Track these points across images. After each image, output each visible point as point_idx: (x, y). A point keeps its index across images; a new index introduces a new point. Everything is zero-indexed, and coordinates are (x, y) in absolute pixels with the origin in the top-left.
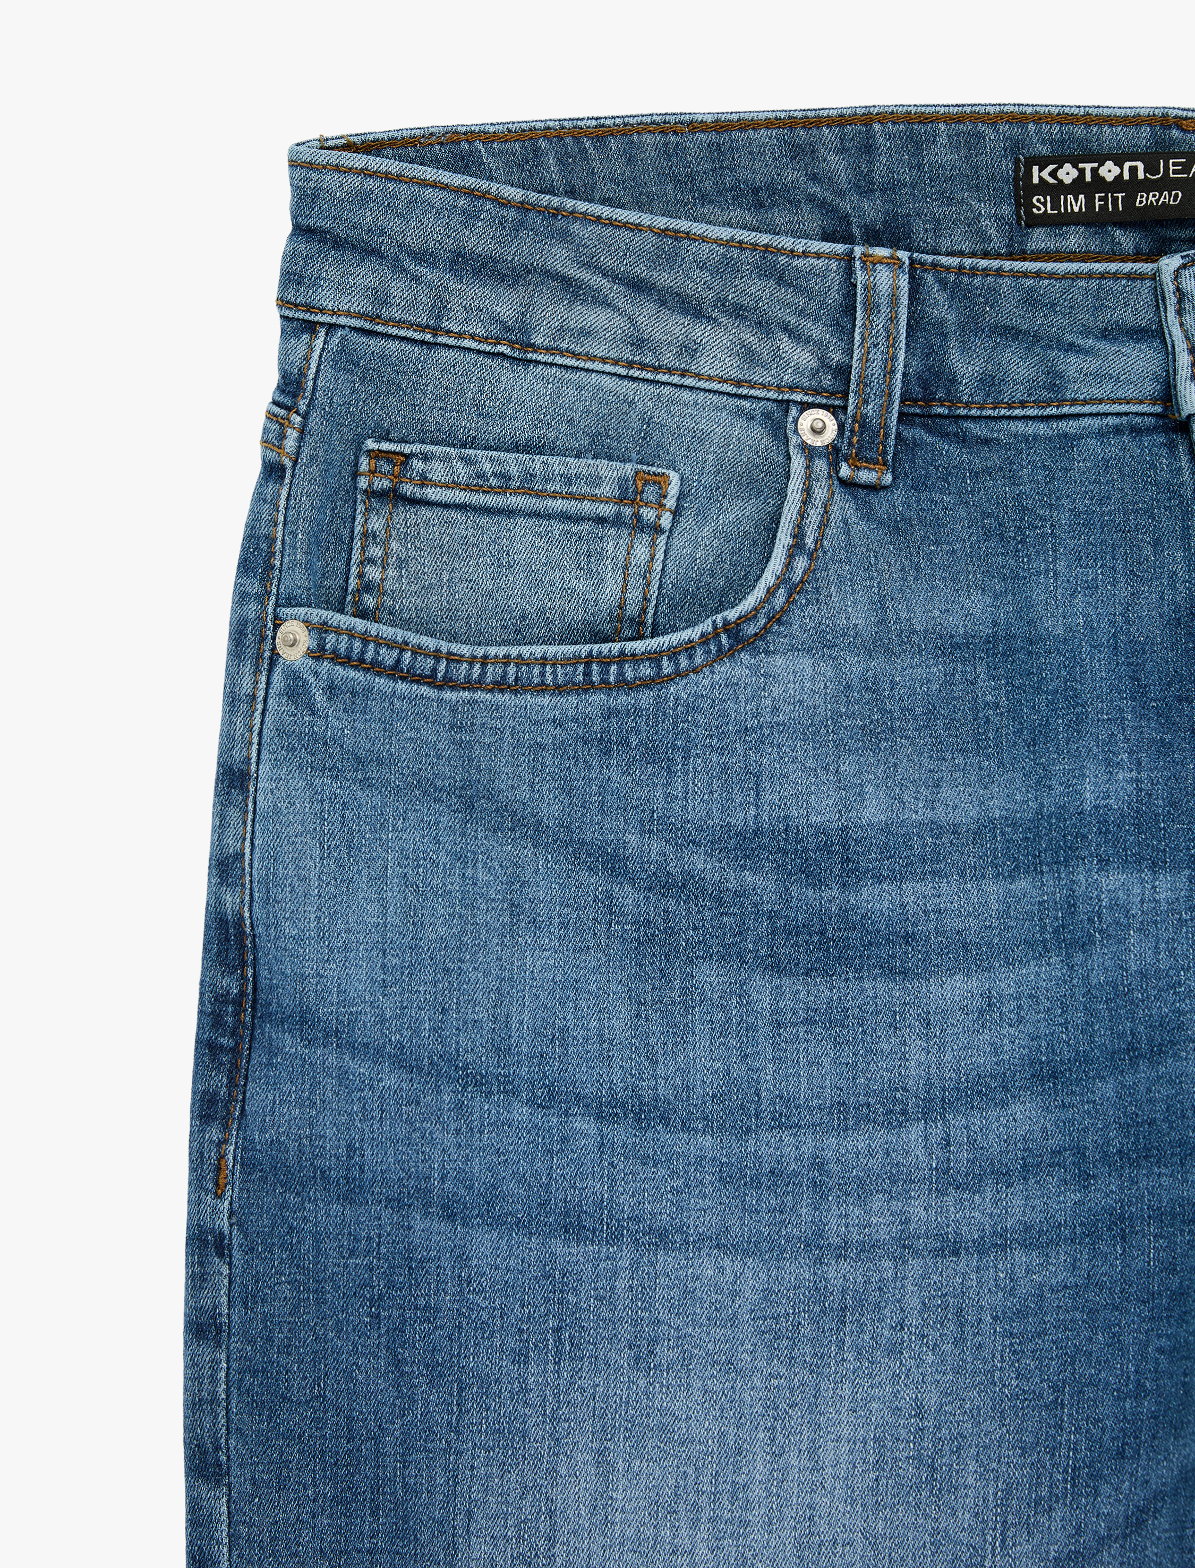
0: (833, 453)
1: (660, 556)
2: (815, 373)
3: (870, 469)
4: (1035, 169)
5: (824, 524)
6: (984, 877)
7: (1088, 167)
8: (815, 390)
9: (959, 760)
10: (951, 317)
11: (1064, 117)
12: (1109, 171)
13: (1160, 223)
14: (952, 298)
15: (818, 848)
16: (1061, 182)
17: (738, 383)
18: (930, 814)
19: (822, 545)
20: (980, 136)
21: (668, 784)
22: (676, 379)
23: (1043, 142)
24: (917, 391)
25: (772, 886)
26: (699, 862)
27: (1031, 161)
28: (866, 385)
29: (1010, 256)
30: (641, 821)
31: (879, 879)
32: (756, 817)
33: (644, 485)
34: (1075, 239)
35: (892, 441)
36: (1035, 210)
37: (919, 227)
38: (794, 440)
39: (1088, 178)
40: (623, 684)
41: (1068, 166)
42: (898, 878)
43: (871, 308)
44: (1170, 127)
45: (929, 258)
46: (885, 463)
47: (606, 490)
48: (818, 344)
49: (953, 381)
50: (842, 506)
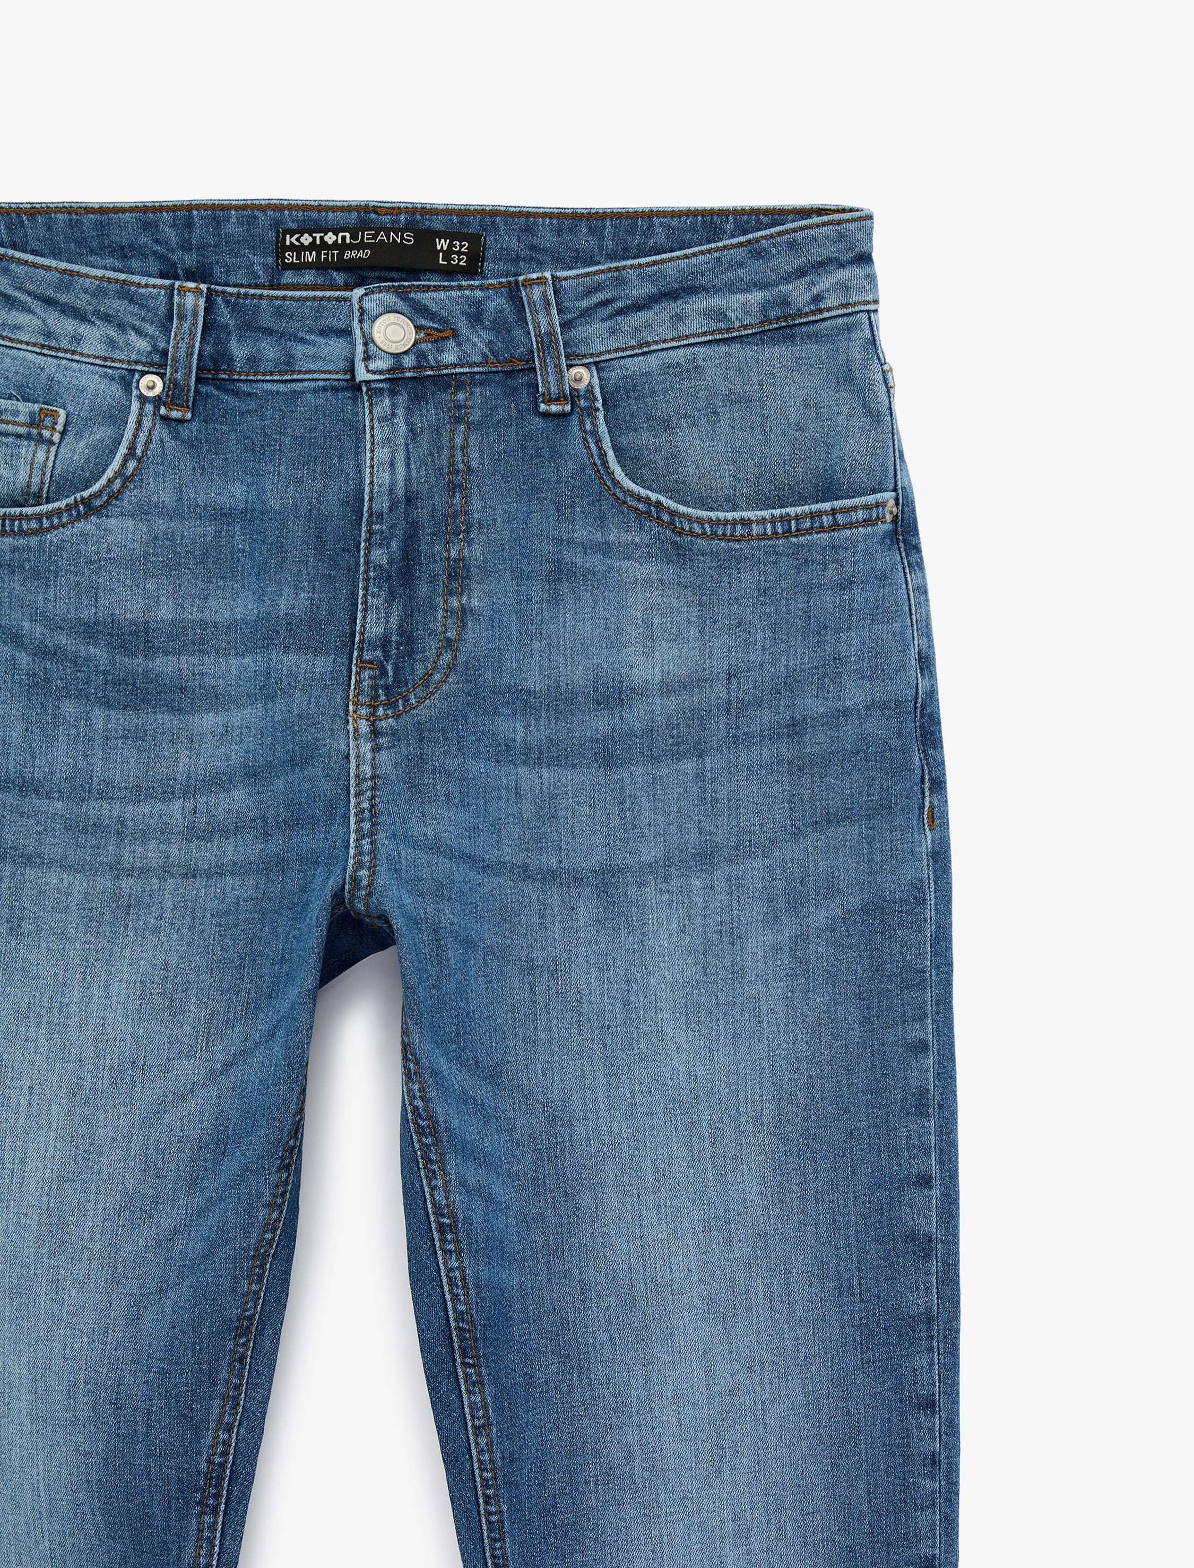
0: (158, 401)
1: (52, 458)
2: (149, 354)
3: (178, 410)
4: (288, 236)
5: (148, 442)
6: (229, 654)
7: (318, 236)
8: (150, 364)
9: (221, 583)
10: (232, 322)
11: (305, 207)
12: (330, 238)
13: (360, 268)
14: (233, 311)
15: (131, 634)
16: (302, 244)
17: (105, 359)
18: (200, 615)
19: (146, 454)
20: (256, 218)
21: (45, 593)
22: (68, 356)
23: (293, 222)
24: (210, 364)
25: (105, 655)
26: (63, 639)
27: (286, 232)
28: (177, 362)
29: (271, 287)
30: (31, 615)
31: (166, 653)
32: (95, 614)
33: (45, 417)
34: (309, 277)
35: (192, 394)
36: (286, 260)
37: (217, 269)
38: (135, 392)
39: (318, 242)
40: (22, 533)
41: (306, 235)
42: (178, 653)
43: (182, 317)
44: (370, 212)
45: (220, 288)
46: (188, 407)
47: (21, 419)
48: (152, 337)
49: (232, 359)
50: (161, 432)
